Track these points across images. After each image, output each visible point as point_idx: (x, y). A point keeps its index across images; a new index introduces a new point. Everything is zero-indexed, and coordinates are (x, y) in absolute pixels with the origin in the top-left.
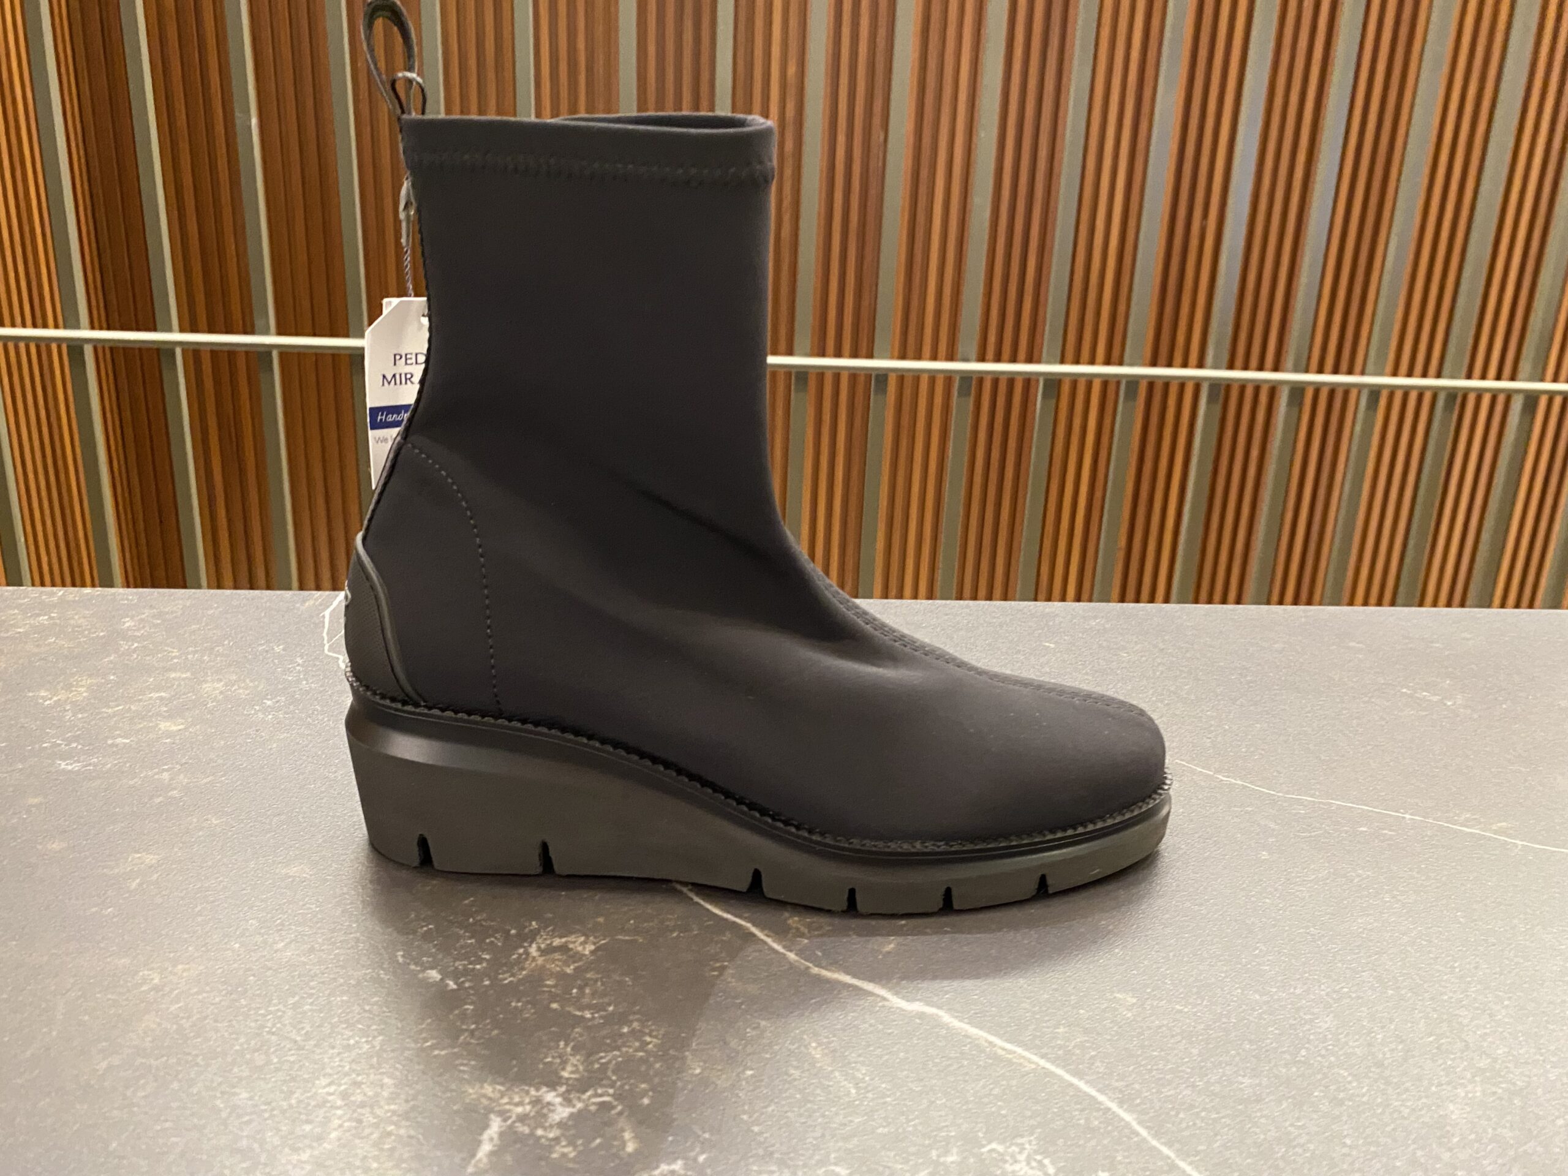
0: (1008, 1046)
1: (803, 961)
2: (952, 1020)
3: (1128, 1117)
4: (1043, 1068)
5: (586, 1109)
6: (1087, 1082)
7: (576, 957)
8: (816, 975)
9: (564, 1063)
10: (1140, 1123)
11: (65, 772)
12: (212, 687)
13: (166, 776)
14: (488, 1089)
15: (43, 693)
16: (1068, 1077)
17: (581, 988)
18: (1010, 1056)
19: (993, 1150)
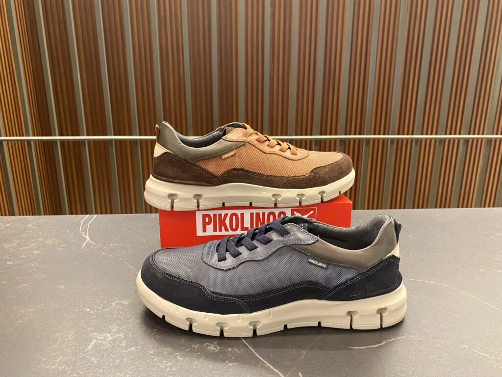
5: (116, 338)
7: (123, 305)
9: (114, 327)
11: (9, 265)
12: (49, 242)
13: (33, 265)
14: (95, 334)
15: (6, 245)
17: (122, 312)
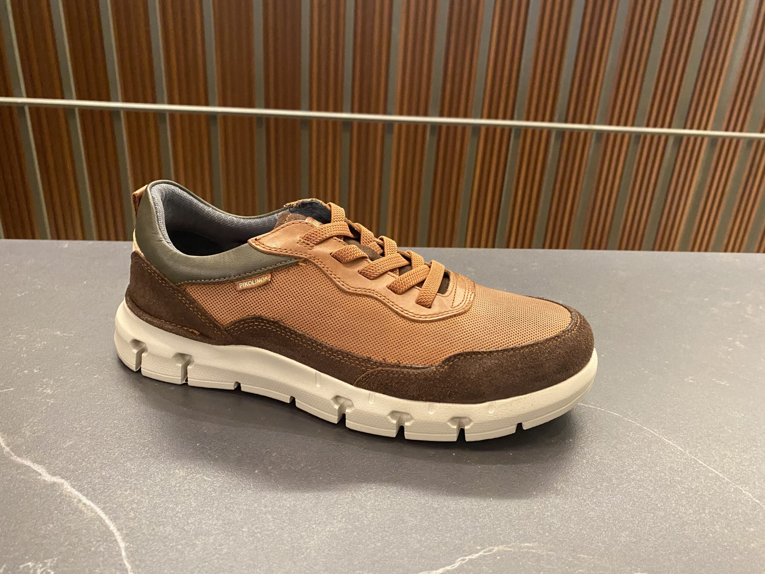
0: (88, 502)
1: (11, 452)
2: (69, 487)
3: (122, 545)
4: (98, 515)
6: (116, 524)
8: (12, 460)
10: (126, 548)
16: (108, 521)
18: (83, 508)
19: (28, 566)
